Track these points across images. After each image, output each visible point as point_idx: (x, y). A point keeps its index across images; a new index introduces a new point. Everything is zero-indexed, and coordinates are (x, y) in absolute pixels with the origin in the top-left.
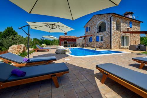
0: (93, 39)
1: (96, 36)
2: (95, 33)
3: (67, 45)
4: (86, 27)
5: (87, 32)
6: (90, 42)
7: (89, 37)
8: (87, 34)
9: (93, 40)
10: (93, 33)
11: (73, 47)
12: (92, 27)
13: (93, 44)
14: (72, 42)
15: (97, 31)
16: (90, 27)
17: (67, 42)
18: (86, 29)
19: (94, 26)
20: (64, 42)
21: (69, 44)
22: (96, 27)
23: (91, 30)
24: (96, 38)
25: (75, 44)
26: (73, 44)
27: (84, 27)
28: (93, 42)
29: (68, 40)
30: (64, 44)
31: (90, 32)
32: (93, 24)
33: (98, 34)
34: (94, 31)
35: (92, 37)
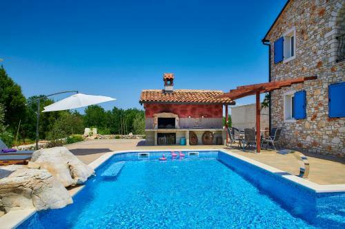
0: (310, 102)
1: (326, 86)
2: (320, 64)
3: (174, 134)
4: (272, 40)
5: (278, 67)
6: (294, 121)
7: (291, 92)
8: (279, 78)
9: (310, 111)
10: (308, 68)
11: (204, 143)
12: (303, 32)
13: (309, 129)
14: (197, 120)
15: (333, 54)
16: (293, 38)
17: (174, 119)
18: (272, 48)
19: (314, 22)
20: (156, 122)
21: (184, 128)
22: (331, 29)
23: (301, 52)
24: (325, 97)
25: (211, 133)
26: (206, 132)
27: (264, 40)
28: (309, 119)
29: (179, 112)
30: (159, 128)
31: (295, 62)
32: (308, 14)
33: (338, 68)
34: (319, 52)
35: (305, 92)
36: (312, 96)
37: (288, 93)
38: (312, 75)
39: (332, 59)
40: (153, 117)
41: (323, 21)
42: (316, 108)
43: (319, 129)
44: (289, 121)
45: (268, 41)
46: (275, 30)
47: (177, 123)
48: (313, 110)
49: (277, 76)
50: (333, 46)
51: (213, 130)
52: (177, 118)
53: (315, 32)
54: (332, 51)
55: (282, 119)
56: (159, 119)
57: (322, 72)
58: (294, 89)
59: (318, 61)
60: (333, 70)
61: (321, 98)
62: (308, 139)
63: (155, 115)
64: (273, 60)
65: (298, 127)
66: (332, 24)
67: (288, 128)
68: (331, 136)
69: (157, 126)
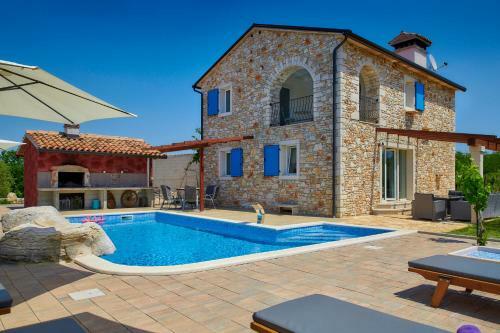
0: (247, 160)
1: (261, 146)
2: (256, 125)
3: (82, 195)
4: (205, 88)
5: (212, 120)
6: (229, 178)
7: (228, 149)
8: (214, 133)
9: (247, 169)
10: (246, 127)
12: (240, 91)
13: (247, 187)
14: (114, 176)
15: (268, 118)
16: (228, 92)
17: (83, 174)
18: (205, 97)
19: (251, 84)
20: (56, 178)
21: (97, 186)
22: (265, 96)
23: (237, 109)
24: (261, 157)
25: (134, 192)
26: (126, 191)
27: (195, 87)
28: (246, 176)
29: (89, 165)
30: (59, 186)
31: (231, 118)
32: (245, 75)
33: (272, 132)
34: (255, 114)
35: (241, 150)
36: (249, 154)
37: (223, 150)
38: (248, 134)
39: (268, 123)
40: (51, 171)
41: (258, 86)
42: (252, 166)
43: (255, 186)
44: (224, 178)
45: (200, 88)
46: (208, 78)
47: (86, 180)
48: (249, 168)
49: (211, 130)
50: (268, 111)
51: (137, 189)
52: (87, 173)
53: (252, 94)
54: (267, 116)
55: (217, 176)
56: (60, 173)
57: (258, 133)
58: (230, 146)
59: (254, 121)
60: (268, 133)
61: (257, 157)
62: (245, 196)
63: (54, 168)
64: (206, 111)
65: (234, 185)
66: (267, 91)
67: (224, 186)
68: (266, 193)
69: (57, 183)
